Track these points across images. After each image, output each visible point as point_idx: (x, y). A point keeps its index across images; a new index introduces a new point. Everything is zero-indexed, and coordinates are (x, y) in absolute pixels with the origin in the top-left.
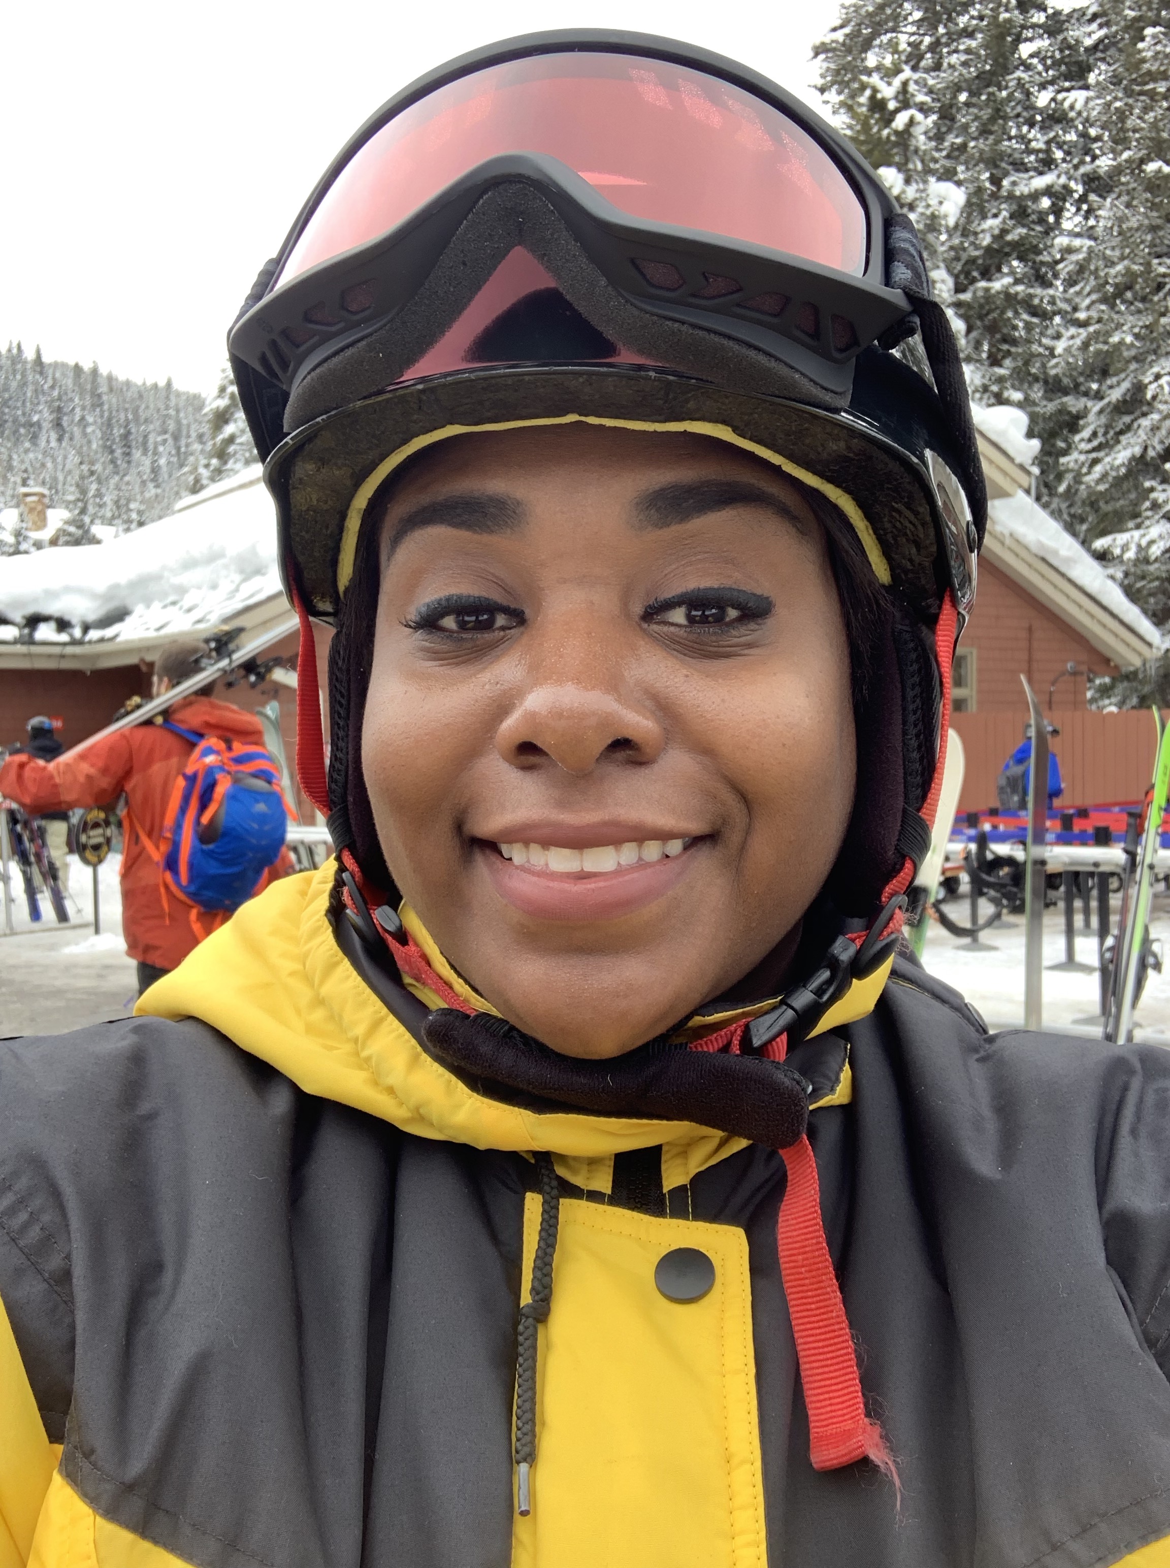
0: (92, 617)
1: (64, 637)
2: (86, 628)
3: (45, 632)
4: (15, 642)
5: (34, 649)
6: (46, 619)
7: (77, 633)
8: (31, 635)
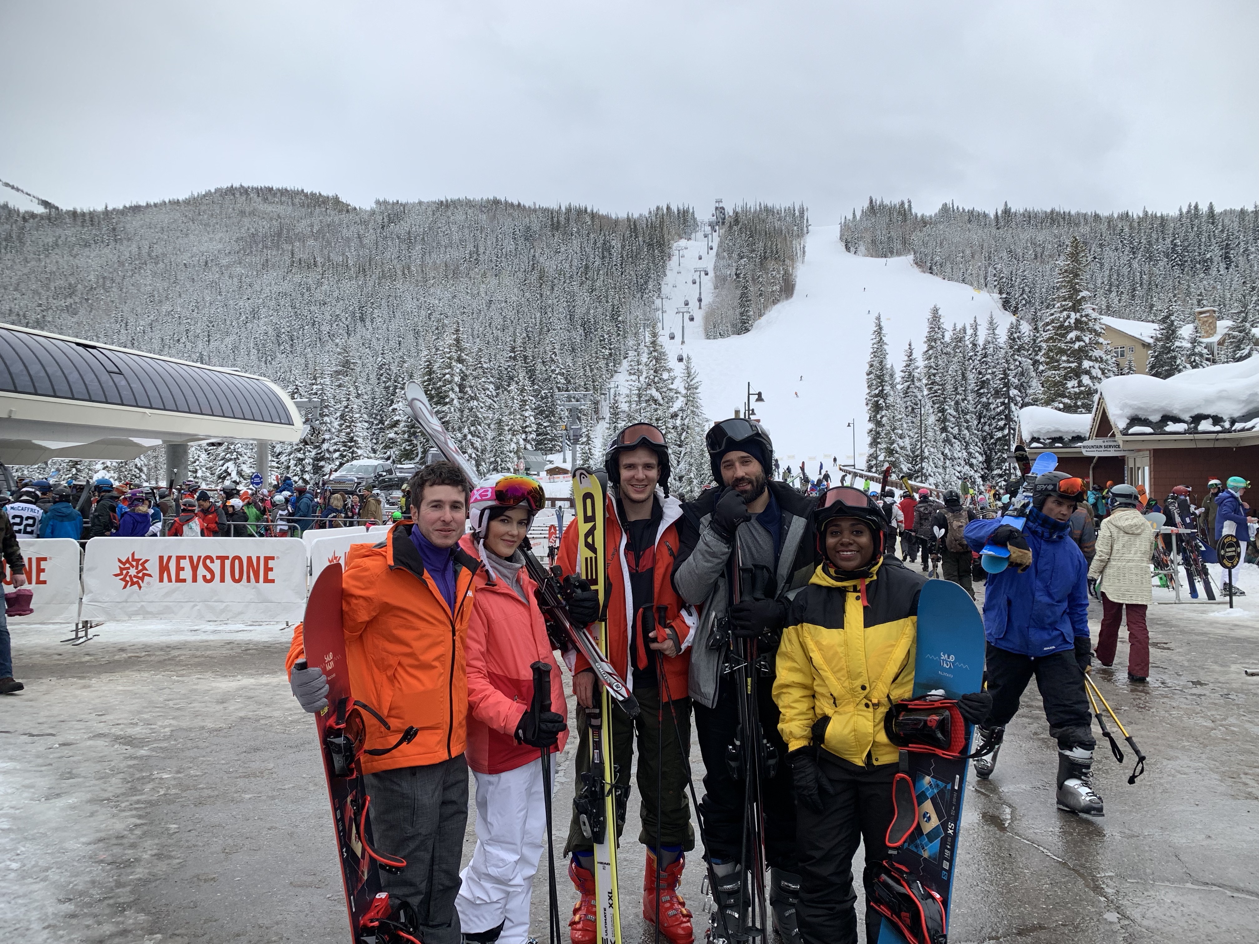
0: (1236, 415)
1: (1218, 428)
2: (1233, 422)
3: (1205, 425)
4: (1185, 433)
5: (1197, 436)
6: (1206, 417)
7: (1227, 425)
8: (1196, 428)
